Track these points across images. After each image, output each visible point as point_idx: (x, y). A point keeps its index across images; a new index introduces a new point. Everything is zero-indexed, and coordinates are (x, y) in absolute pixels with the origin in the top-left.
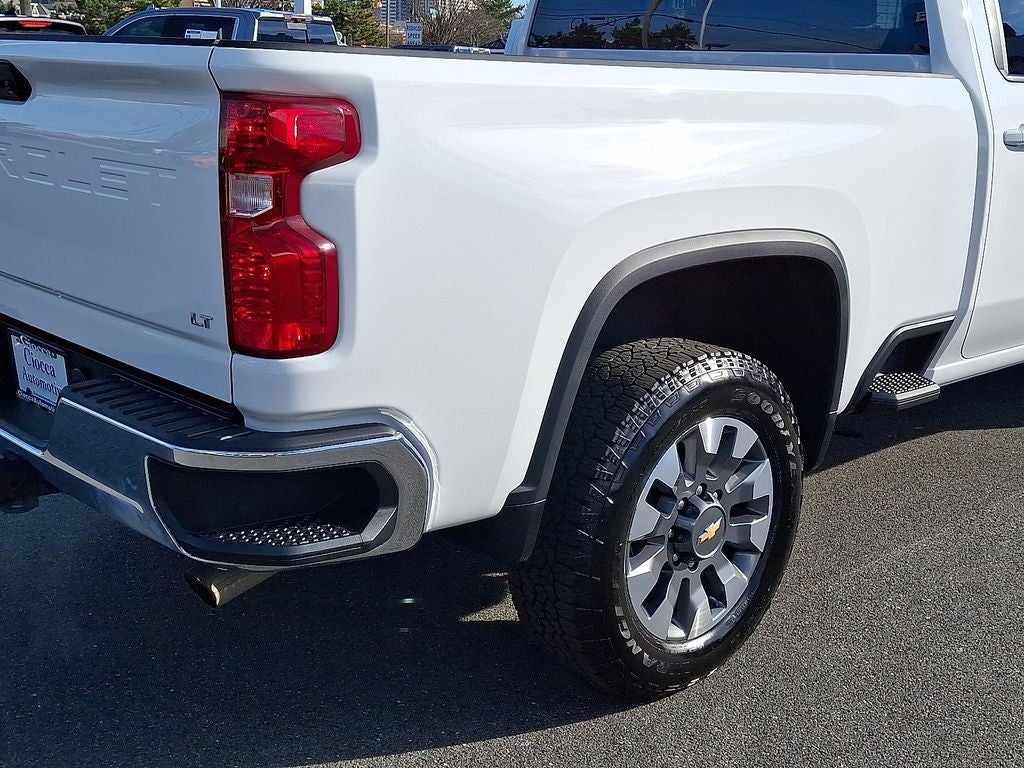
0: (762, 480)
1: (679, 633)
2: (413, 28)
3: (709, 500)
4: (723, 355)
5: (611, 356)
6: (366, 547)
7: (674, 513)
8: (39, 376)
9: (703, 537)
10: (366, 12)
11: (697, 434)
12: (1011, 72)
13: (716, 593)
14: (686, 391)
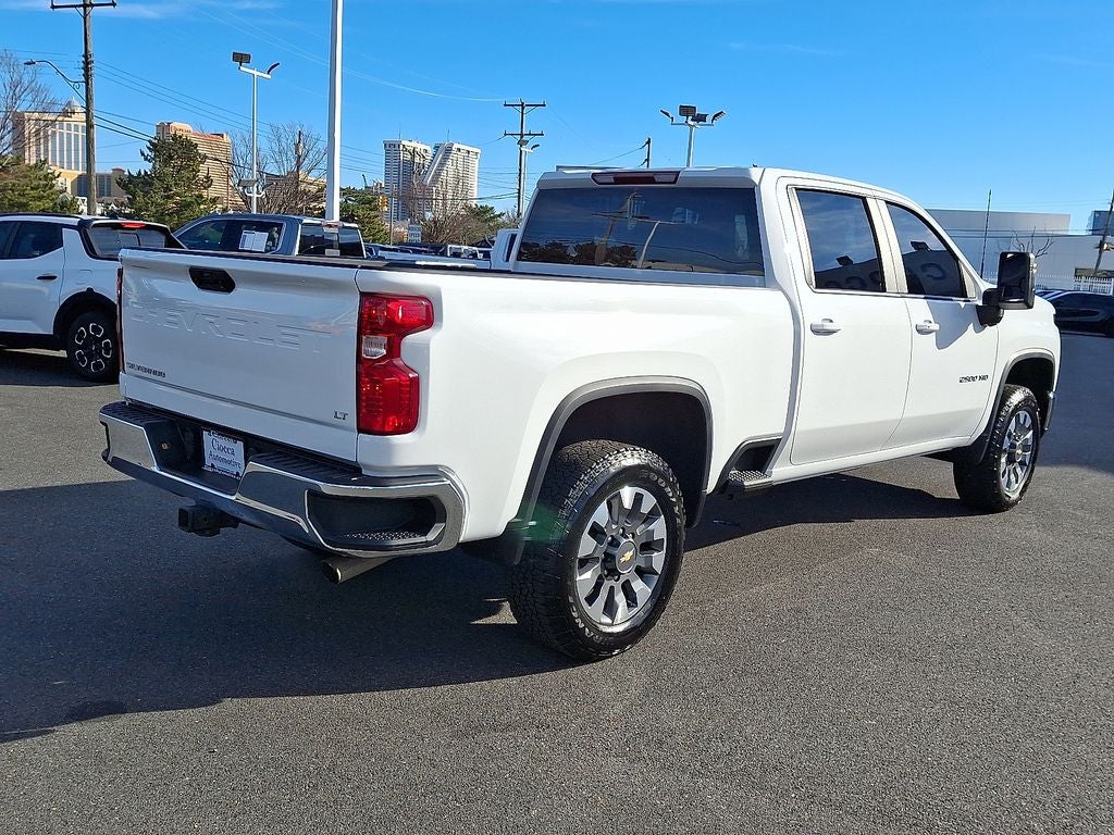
0: (659, 528)
1: (609, 621)
2: (413, 229)
3: (626, 537)
4: (635, 450)
5: (569, 449)
6: (428, 544)
7: (605, 544)
8: (222, 455)
9: (623, 560)
10: (373, 213)
11: (618, 496)
12: (817, 287)
13: (631, 598)
14: (612, 470)
